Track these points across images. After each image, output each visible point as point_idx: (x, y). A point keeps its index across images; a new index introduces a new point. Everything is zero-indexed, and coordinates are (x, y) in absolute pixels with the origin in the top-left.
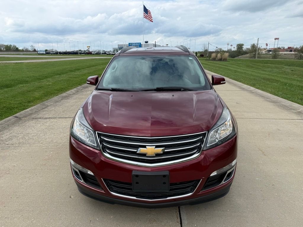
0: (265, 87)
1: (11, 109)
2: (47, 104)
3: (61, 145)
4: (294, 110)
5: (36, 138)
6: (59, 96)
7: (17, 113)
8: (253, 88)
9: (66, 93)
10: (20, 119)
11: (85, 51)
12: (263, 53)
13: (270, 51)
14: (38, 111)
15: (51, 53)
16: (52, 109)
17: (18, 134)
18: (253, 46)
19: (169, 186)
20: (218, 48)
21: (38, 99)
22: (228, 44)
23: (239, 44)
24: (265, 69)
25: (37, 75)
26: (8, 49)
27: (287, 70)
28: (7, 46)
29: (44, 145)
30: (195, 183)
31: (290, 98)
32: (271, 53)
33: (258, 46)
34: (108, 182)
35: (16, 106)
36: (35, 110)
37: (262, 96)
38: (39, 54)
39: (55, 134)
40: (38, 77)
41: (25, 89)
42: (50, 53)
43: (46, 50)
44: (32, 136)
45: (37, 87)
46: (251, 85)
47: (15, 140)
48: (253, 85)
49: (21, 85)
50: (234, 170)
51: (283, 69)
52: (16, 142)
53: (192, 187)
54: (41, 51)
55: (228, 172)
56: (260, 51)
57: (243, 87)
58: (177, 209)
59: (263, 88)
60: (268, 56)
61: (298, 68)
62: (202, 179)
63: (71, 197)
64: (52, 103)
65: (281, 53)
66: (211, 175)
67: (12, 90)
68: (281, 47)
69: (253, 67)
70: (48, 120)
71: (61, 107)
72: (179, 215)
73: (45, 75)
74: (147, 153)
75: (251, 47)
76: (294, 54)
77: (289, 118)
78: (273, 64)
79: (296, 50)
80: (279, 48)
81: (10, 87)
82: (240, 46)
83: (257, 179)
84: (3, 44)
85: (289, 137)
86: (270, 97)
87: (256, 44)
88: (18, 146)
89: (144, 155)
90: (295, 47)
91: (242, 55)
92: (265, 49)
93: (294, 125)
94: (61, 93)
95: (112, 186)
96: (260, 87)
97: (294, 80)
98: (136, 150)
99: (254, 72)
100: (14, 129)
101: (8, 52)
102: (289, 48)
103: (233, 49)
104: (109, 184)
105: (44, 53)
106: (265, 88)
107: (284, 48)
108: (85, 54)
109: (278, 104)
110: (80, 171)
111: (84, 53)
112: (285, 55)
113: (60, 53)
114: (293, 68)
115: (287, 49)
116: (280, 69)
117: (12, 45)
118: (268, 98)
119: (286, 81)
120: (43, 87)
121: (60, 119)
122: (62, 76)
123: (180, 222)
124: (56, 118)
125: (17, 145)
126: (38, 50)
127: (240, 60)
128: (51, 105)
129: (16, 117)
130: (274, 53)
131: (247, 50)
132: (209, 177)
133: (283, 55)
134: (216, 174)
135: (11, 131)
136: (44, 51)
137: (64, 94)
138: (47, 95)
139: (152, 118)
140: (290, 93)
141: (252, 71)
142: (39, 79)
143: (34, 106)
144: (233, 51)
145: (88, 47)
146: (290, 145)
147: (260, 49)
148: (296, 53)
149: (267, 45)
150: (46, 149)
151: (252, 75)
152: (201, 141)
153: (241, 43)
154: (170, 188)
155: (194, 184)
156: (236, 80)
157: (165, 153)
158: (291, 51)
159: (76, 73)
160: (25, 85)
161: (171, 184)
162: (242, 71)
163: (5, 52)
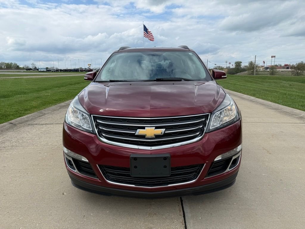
0: (265, 96)
1: (6, 116)
2: (44, 112)
3: (56, 147)
4: (295, 115)
5: (30, 142)
6: (57, 105)
7: (13, 120)
8: (253, 97)
9: (65, 102)
10: (15, 125)
11: (86, 69)
12: (261, 70)
13: (267, 68)
14: (34, 119)
15: (52, 70)
16: (49, 116)
17: (12, 138)
18: (251, 63)
19: (170, 171)
20: (217, 65)
21: (35, 107)
22: (226, 62)
23: (237, 61)
24: (264, 84)
25: (36, 88)
26: (9, 67)
27: (285, 85)
28: (8, 64)
29: (38, 148)
30: (198, 168)
31: (291, 105)
32: (268, 70)
33: (256, 64)
34: (104, 169)
35: (11, 113)
36: (31, 118)
37: (263, 105)
38: (39, 71)
39: (50, 137)
40: (37, 89)
41: (23, 99)
42: (50, 71)
43: (47, 68)
44: (26, 140)
45: (35, 97)
46: (251, 95)
47: (7, 144)
48: (254, 95)
49: (19, 96)
50: (239, 156)
51: (281, 84)
52: (8, 145)
53: (195, 173)
54: (42, 69)
55: (234, 158)
56: (258, 68)
57: (243, 97)
58: (179, 203)
59: (263, 97)
60: (266, 73)
61: (295, 83)
62: (205, 164)
63: (64, 194)
64: (50, 112)
65: (278, 70)
66: (215, 160)
67: (8, 100)
68: (278, 65)
69: (252, 82)
70: (44, 126)
71: (59, 114)
72: (182, 208)
73: (44, 88)
74: (146, 135)
75: (249, 64)
76: (290, 71)
77: (291, 122)
78: (272, 80)
79: (293, 67)
80: (276, 66)
81: (7, 97)
82: (238, 64)
83: (264, 175)
84: (3, 62)
85: (293, 138)
86: (271, 105)
87: (253, 62)
88: (11, 149)
89: (143, 137)
90: (291, 65)
91: (241, 72)
92: (262, 66)
93: (297, 128)
94: (60, 103)
95: (108, 174)
96: (261, 97)
97: (294, 92)
98: (134, 132)
99: (253, 85)
100: (8, 134)
101: (9, 70)
102: (286, 65)
103: (231, 67)
104: (105, 172)
105: (45, 70)
106: (265, 98)
107: (281, 65)
108: (86, 71)
109: (279, 110)
110: (74, 159)
111: (84, 71)
112: (282, 72)
113: (61, 71)
114: (291, 83)
115: (283, 66)
116: (278, 84)
117: (13, 63)
118: (268, 106)
119: (285, 92)
120: (41, 97)
121: (57, 125)
122: (62, 88)
123: (183, 215)
124: (53, 124)
125: (9, 148)
126: (39, 68)
127: (239, 76)
128: (48, 113)
129: (11, 123)
130: (272, 71)
131: (245, 67)
132: (213, 162)
133: (280, 72)
134: (220, 158)
135: (5, 136)
136: (44, 69)
137: (63, 104)
138: (44, 104)
139: (150, 106)
140: (290, 101)
141: (251, 85)
142: (38, 91)
143: (31, 113)
144: (232, 69)
145: (89, 65)
146: (295, 144)
147: (258, 66)
148: (293, 70)
149: (264, 63)
150: (40, 150)
151: (251, 87)
152: (204, 123)
153: (239, 61)
154: (172, 173)
155: (198, 170)
156: (236, 92)
157: (165, 135)
158: (288, 68)
159: (76, 86)
160: (23, 96)
161: (172, 169)
162: (242, 84)
163: (6, 70)
